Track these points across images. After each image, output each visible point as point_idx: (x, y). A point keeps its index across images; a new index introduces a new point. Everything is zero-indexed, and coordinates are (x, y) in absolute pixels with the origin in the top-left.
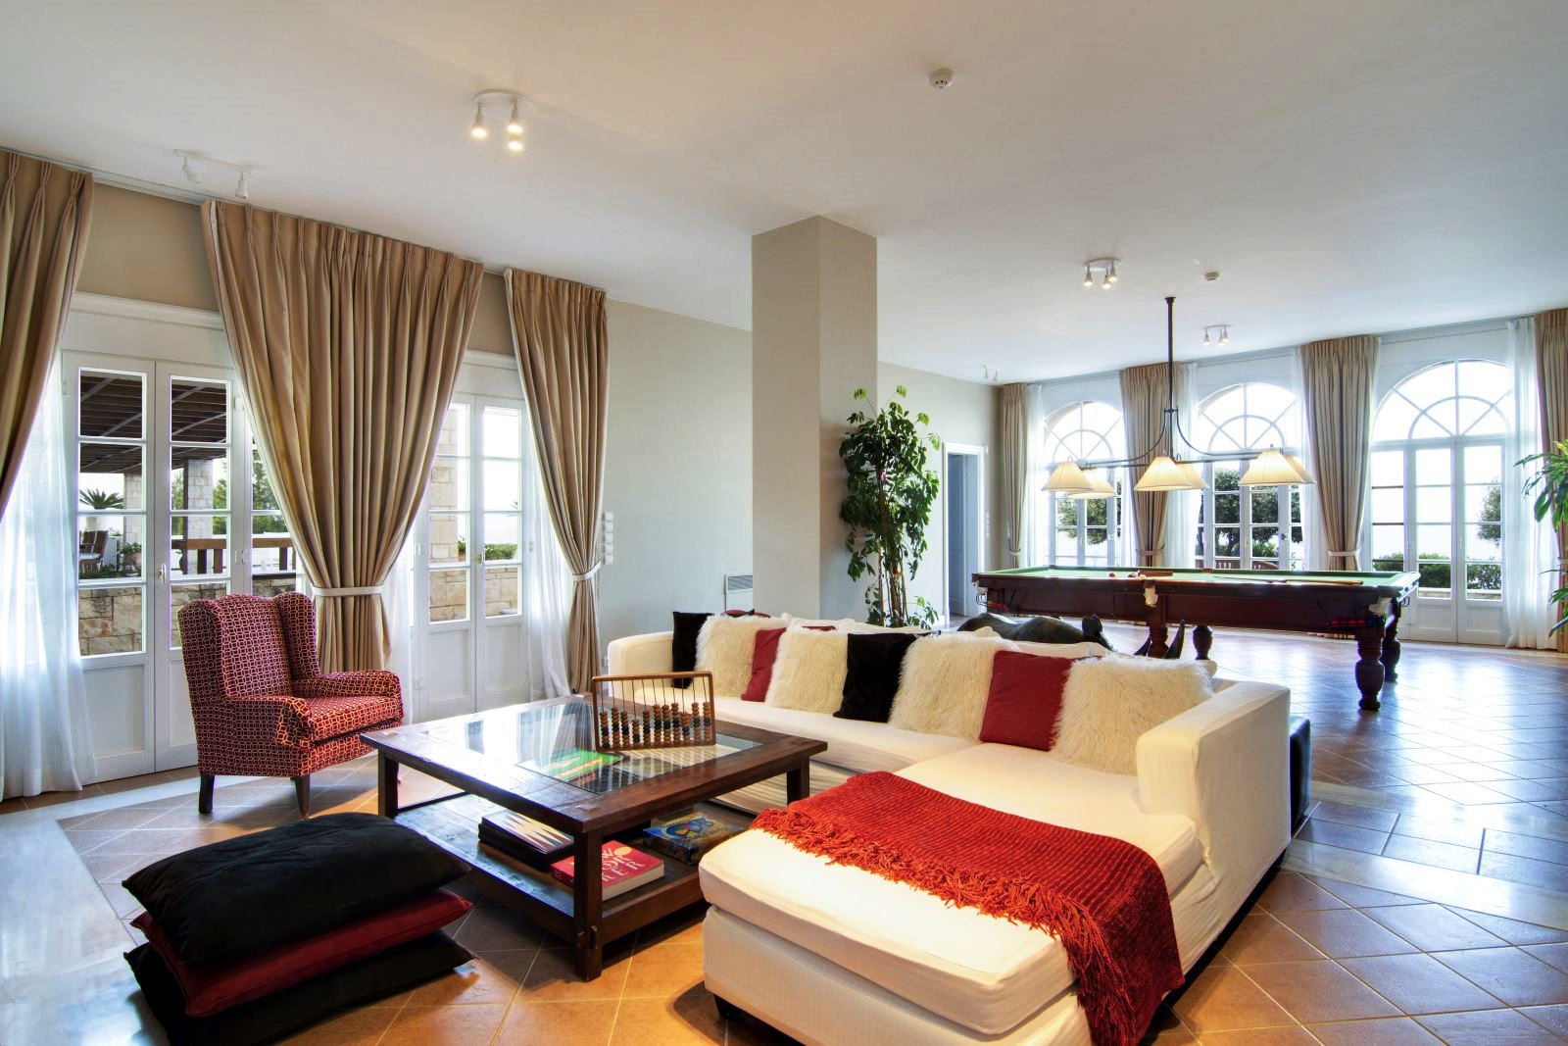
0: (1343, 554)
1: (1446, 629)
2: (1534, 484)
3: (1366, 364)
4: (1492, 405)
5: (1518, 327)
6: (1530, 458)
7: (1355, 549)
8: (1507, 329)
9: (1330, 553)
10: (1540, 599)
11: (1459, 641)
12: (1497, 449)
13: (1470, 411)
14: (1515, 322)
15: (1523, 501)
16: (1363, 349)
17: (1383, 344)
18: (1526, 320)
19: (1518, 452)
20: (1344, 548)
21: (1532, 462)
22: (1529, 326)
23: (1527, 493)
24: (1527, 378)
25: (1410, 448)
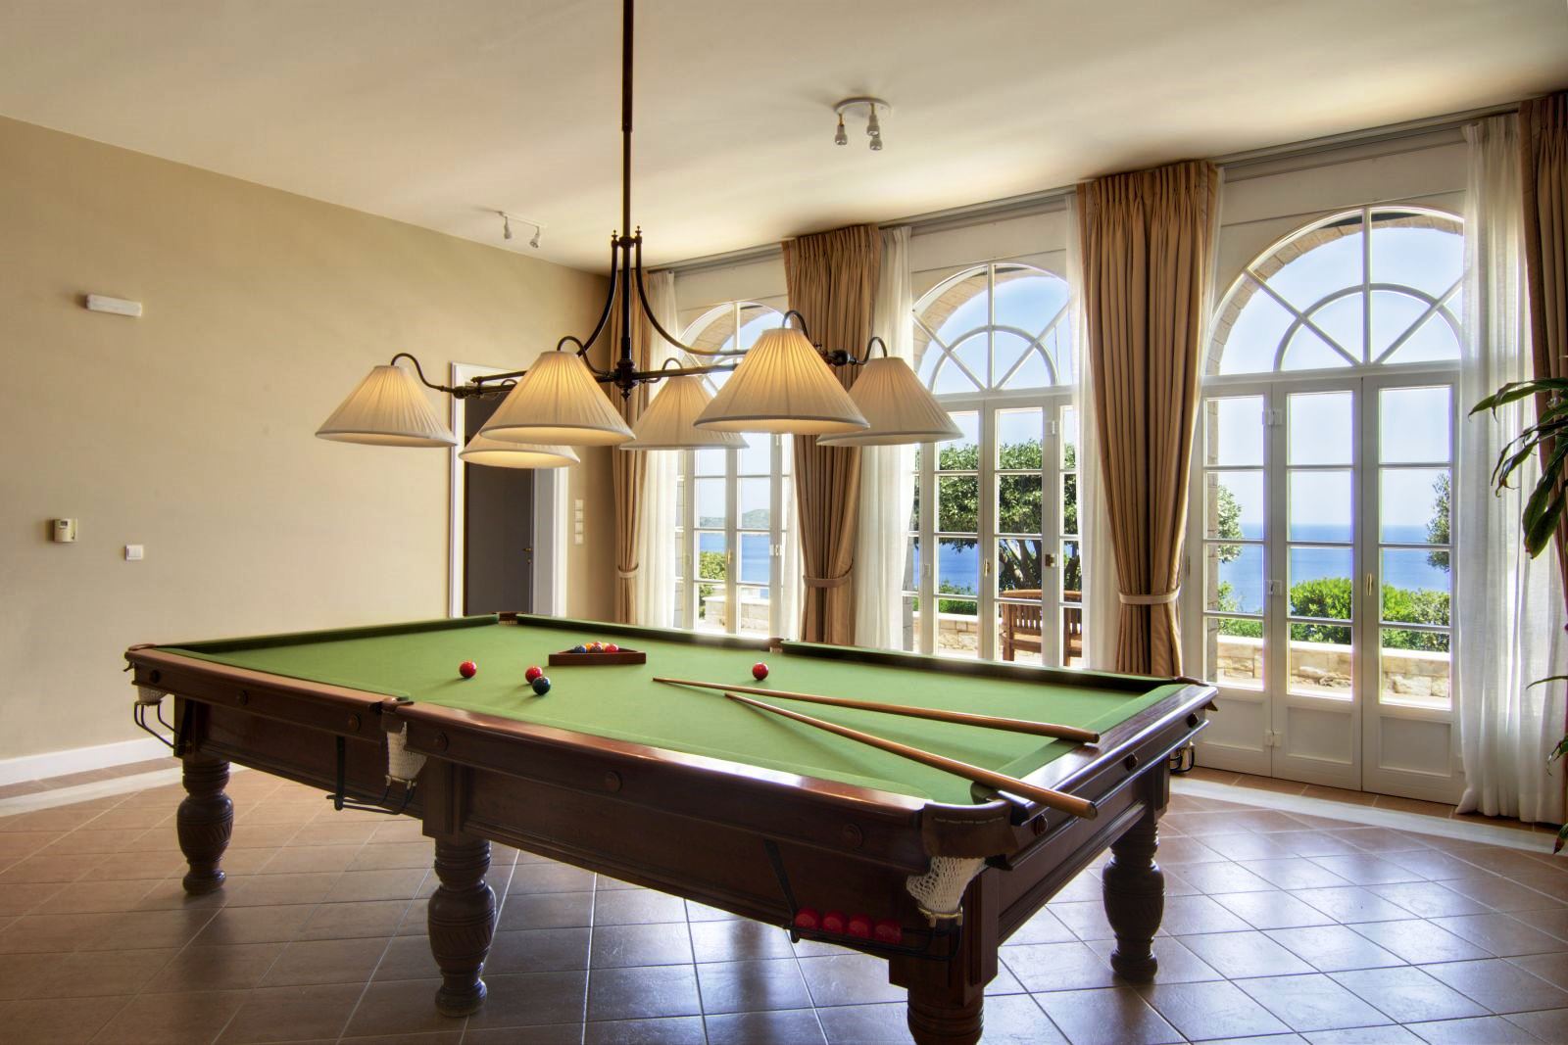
0: (1145, 600)
1: (1339, 762)
2: (1518, 460)
3: (1194, 221)
4: (1433, 303)
5: (1485, 137)
6: (1507, 395)
7: (1168, 590)
8: (1465, 141)
9: (1122, 597)
10: (1526, 715)
11: (1365, 789)
12: (1443, 392)
13: (1391, 315)
14: (1481, 124)
15: (1493, 500)
16: (1187, 188)
17: (1226, 182)
18: (1502, 119)
19: (1485, 382)
20: (1148, 590)
21: (1512, 406)
22: (1508, 133)
23: (1503, 483)
24: (1505, 242)
25: (1276, 390)
